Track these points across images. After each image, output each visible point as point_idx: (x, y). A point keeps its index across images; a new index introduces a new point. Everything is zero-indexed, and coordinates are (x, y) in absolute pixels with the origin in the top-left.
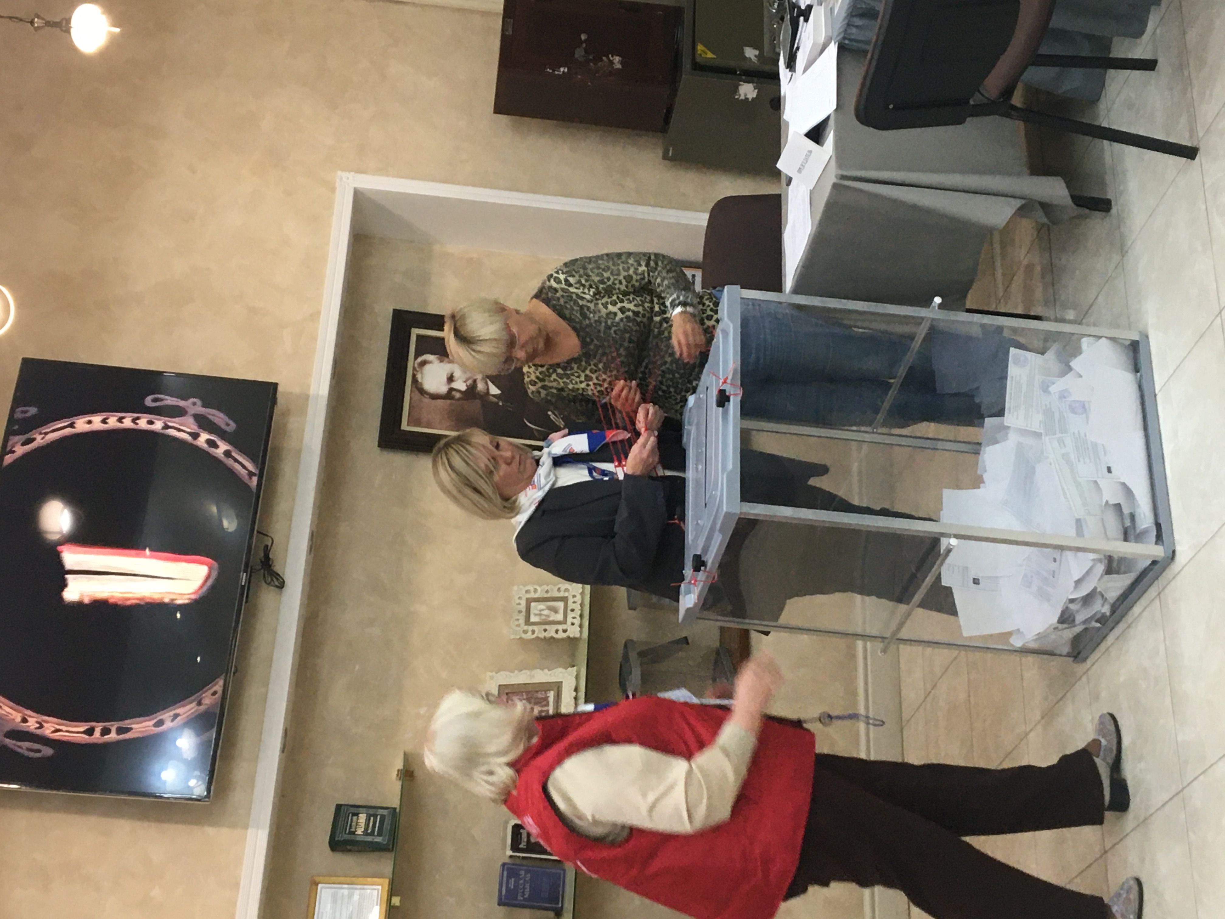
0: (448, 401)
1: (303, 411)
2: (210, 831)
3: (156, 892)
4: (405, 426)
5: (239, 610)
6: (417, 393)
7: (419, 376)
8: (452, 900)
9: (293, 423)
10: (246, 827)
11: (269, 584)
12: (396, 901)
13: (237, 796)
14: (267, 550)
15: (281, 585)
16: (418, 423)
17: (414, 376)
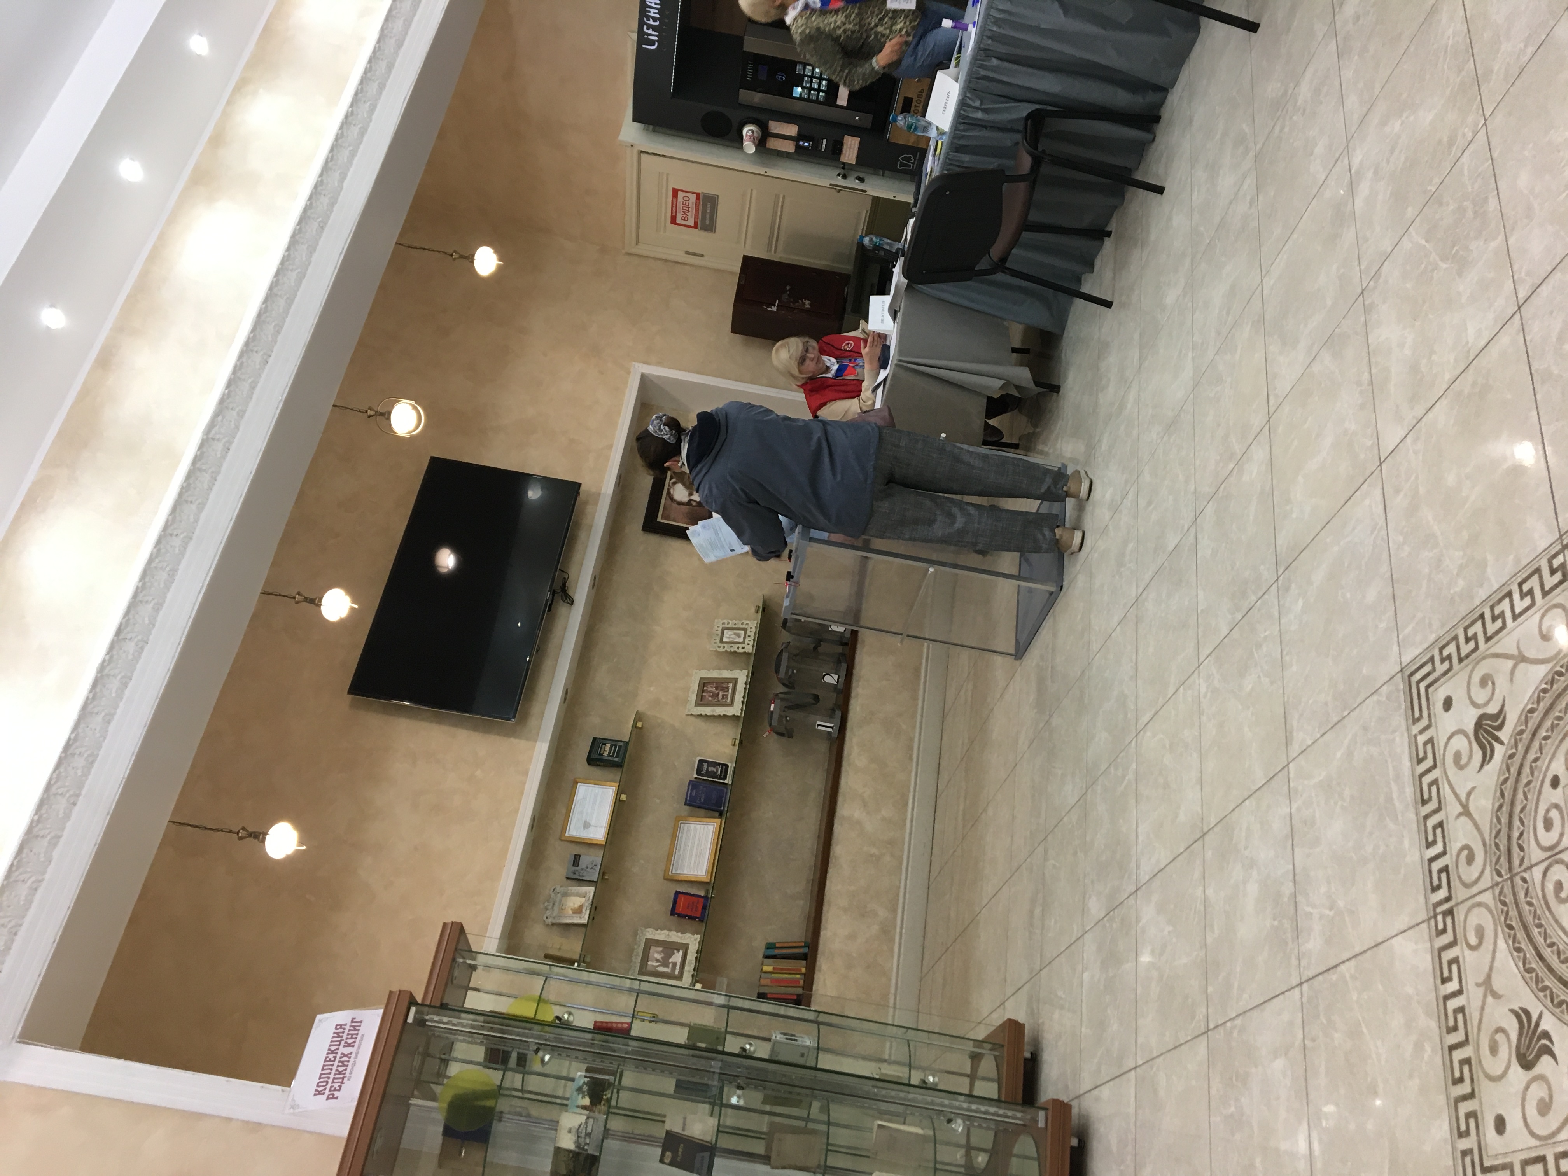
0: (688, 507)
1: (596, 503)
2: (512, 740)
3: (479, 773)
4: (659, 519)
5: (543, 615)
6: (669, 502)
7: (672, 491)
8: (658, 801)
9: (589, 509)
10: (536, 742)
11: (564, 601)
12: (623, 797)
13: (533, 722)
14: (565, 581)
15: (572, 603)
16: (667, 518)
17: (668, 490)
